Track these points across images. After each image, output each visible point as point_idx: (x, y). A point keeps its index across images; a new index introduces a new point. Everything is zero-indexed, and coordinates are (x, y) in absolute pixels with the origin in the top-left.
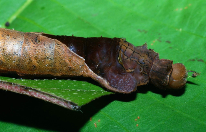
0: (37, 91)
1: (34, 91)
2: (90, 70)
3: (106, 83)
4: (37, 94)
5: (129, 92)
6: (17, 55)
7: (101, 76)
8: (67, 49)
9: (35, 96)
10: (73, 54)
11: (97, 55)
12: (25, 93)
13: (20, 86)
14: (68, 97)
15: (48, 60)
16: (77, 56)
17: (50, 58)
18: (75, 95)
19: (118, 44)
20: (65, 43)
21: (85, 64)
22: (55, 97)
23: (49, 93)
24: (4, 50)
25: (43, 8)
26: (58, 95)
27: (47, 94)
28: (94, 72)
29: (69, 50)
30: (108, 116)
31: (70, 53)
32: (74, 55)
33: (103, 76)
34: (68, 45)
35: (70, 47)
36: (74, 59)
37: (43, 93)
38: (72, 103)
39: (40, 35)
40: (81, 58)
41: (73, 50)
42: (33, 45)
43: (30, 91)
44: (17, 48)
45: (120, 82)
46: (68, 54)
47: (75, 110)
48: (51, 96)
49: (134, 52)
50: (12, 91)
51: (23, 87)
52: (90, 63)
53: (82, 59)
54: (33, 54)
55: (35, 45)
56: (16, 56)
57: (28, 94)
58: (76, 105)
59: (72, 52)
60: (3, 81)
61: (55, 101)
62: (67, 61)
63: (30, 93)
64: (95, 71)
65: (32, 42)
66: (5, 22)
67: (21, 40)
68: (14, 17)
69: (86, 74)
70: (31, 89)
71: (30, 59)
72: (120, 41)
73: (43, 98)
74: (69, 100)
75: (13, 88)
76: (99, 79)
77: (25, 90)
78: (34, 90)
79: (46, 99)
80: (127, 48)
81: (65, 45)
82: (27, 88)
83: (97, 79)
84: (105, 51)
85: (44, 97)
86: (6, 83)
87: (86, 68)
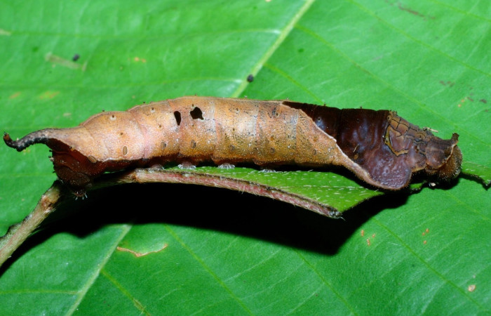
0: (283, 192)
1: (279, 193)
2: (344, 155)
3: (365, 175)
4: (284, 196)
5: (399, 187)
6: (253, 135)
7: (359, 164)
8: (312, 125)
9: (281, 199)
10: (319, 131)
11: (355, 134)
12: (267, 195)
13: (261, 186)
14: (326, 198)
15: (290, 139)
16: (325, 135)
17: (292, 136)
18: (336, 195)
19: (386, 119)
20: (311, 116)
21: (337, 146)
22: (307, 200)
23: (299, 195)
24: (234, 130)
25: (301, 51)
26: (311, 197)
27: (296, 196)
28: (349, 157)
29: (315, 127)
30: (386, 228)
31: (316, 130)
32: (321, 133)
33: (362, 163)
34: (315, 119)
35: (316, 122)
36: (321, 138)
37: (291, 195)
38: (330, 209)
39: (281, 105)
40: (331, 137)
41: (320, 127)
42: (269, 120)
43: (273, 192)
44: (251, 126)
45: (385, 172)
46: (313, 132)
47: (335, 217)
48: (302, 199)
49: (409, 128)
50: (249, 192)
51: (264, 187)
52: (345, 145)
53: (331, 139)
54: (270, 132)
55: (272, 119)
56: (252, 137)
57: (271, 196)
58: (336, 211)
59: (319, 129)
60: (238, 179)
61: (307, 206)
62: (312, 141)
63: (273, 194)
64: (351, 156)
65: (268, 116)
66: (247, 75)
67: (255, 113)
68: (259, 66)
69: (337, 161)
70: (275, 189)
71: (266, 140)
72: (390, 114)
73: (291, 202)
74: (327, 204)
75: (252, 188)
76: (355, 167)
77: (267, 191)
78: (280, 191)
79: (295, 203)
80: (399, 123)
81: (311, 119)
82: (269, 188)
83: (353, 168)
84: (366, 128)
85: (293, 200)
86: (242, 181)
87: (338, 151)
